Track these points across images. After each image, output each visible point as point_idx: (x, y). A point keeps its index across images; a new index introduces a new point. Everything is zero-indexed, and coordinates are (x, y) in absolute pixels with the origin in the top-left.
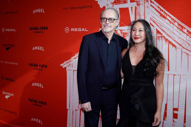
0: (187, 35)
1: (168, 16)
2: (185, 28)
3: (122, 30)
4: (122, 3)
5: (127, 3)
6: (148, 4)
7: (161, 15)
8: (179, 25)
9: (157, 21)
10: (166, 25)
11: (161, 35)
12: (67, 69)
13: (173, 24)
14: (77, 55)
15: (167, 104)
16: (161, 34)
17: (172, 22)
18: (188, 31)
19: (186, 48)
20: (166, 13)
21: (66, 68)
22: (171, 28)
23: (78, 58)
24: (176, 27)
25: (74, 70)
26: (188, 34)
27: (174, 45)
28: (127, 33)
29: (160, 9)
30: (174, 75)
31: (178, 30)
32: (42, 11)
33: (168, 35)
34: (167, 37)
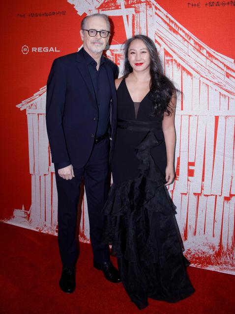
0: (207, 58)
1: (181, 29)
2: (203, 48)
3: (113, 50)
4: (113, 8)
5: (121, 9)
6: (152, 11)
7: (171, 28)
8: (196, 43)
9: (165, 37)
10: (178, 43)
11: (171, 58)
12: (27, 112)
13: (188, 42)
14: (44, 90)
15: (179, 157)
16: (171, 56)
17: (186, 38)
18: (207, 52)
19: (205, 77)
20: (177, 26)
21: (25, 110)
22: (185, 48)
24: (191, 46)
25: (38, 114)
26: (208, 57)
27: (189, 73)
28: (121, 55)
29: (170, 19)
30: (190, 116)
31: (194, 51)
33: (181, 58)
34: (179, 61)
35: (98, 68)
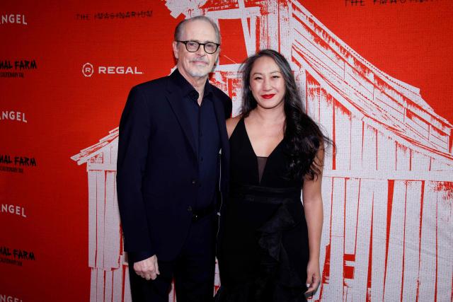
0: (375, 86)
1: (333, 41)
2: (369, 71)
3: (226, 73)
4: (226, 6)
5: (238, 8)
6: (287, 12)
7: (318, 39)
8: (357, 63)
9: (306, 52)
10: (328, 62)
11: (317, 86)
12: (88, 169)
13: (345, 61)
14: (115, 133)
15: (330, 246)
16: (316, 83)
17: (341, 55)
18: (376, 77)
19: (373, 116)
20: (327, 35)
21: (85, 165)
22: (340, 71)
23: (117, 139)
24: (350, 68)
25: (106, 172)
26: (377, 85)
27: (345, 110)
28: (238, 81)
29: (315, 25)
30: (346, 179)
31: (354, 75)
32: (21, 20)
33: (332, 86)
34: (330, 91)
35: (200, 101)
